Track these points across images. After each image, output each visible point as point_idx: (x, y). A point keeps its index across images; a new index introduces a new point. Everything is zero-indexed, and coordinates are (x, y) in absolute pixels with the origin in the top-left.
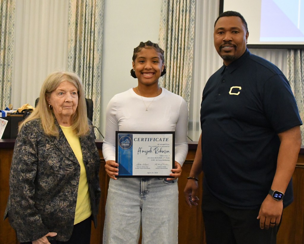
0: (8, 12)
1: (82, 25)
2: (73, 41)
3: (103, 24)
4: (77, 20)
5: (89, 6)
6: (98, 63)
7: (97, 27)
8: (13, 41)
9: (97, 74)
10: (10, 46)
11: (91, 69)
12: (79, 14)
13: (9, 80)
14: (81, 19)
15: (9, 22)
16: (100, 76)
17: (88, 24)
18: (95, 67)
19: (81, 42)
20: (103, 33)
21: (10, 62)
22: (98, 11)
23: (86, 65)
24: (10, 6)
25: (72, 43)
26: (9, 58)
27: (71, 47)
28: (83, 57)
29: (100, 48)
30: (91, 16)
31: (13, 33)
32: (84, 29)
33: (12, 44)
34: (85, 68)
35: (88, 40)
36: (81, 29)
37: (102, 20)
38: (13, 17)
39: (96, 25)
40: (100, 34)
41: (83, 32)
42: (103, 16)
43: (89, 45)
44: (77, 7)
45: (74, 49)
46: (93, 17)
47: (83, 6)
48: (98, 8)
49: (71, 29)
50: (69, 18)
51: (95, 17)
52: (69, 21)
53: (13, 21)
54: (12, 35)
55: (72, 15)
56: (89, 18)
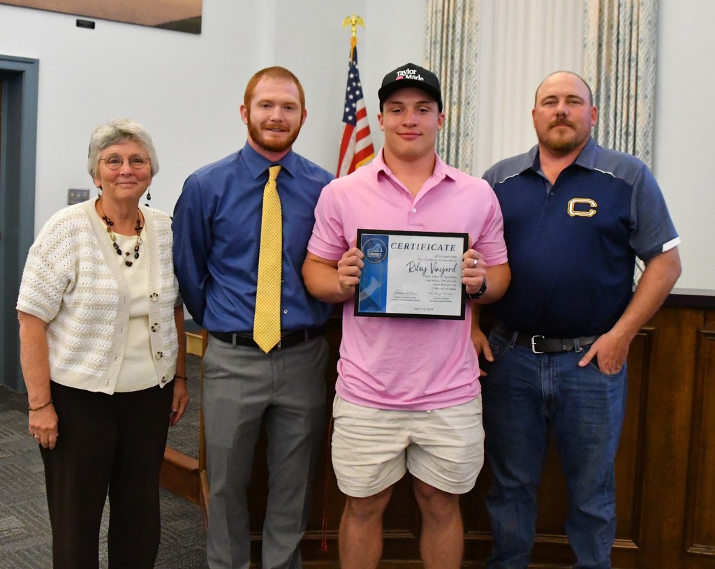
0: (466, 32)
1: (611, 47)
2: (592, 82)
3: (656, 42)
4: (600, 38)
5: (625, 7)
6: (645, 126)
7: (644, 48)
8: (475, 88)
9: (643, 149)
10: (469, 96)
11: (631, 138)
12: (605, 24)
13: (468, 163)
14: (610, 34)
15: (468, 51)
16: (651, 153)
17: (624, 43)
18: (639, 134)
19: (610, 82)
20: (656, 62)
21: (470, 128)
22: (644, 16)
23: (621, 130)
24: (469, 20)
26: (468, 121)
28: (613, 114)
29: (650, 93)
30: (629, 26)
31: (476, 71)
32: (614, 55)
33: (473, 94)
34: (618, 136)
35: (623, 76)
36: (609, 55)
37: (654, 34)
38: (475, 40)
39: (640, 45)
40: (651, 64)
41: (614, 60)
42: (655, 25)
43: (626, 88)
44: (601, 10)
46: (634, 27)
47: (613, 7)
48: (644, 9)
49: (589, 55)
50: (583, 34)
51: (638, 28)
52: (583, 41)
53: (475, 47)
54: (473, 75)
55: (591, 27)
56: (625, 30)
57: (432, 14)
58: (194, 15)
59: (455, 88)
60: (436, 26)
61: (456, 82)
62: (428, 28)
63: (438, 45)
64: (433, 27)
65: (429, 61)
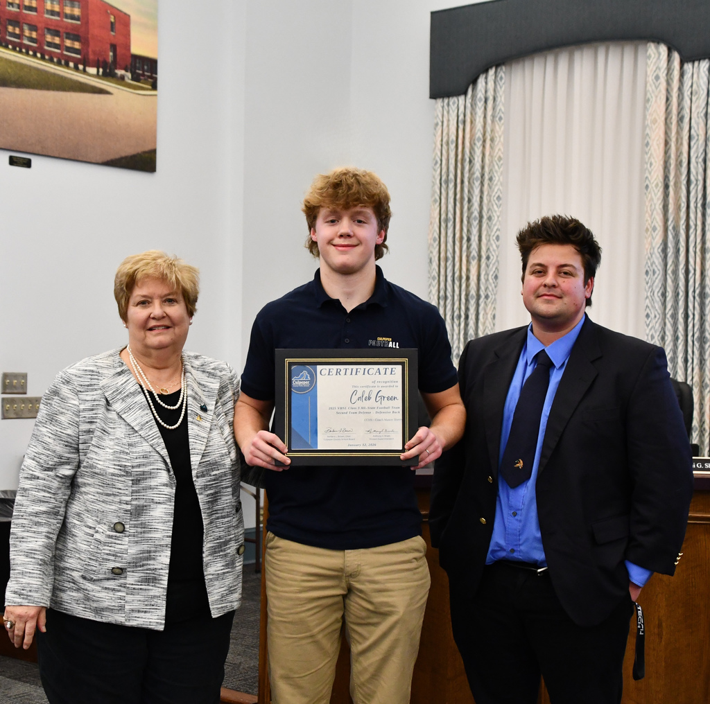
0: (487, 168)
1: (681, 188)
2: (657, 232)
4: (666, 178)
5: (698, 139)
8: (497, 238)
10: (489, 249)
12: (673, 162)
14: (677, 176)
15: (488, 192)
17: (697, 185)
19: (679, 232)
21: (491, 288)
24: (490, 153)
25: (654, 235)
26: (488, 279)
27: (654, 245)
30: (702, 163)
31: (498, 217)
32: (684, 200)
33: (495, 247)
34: (691, 298)
35: (696, 225)
36: (677, 199)
38: (497, 178)
41: (684, 206)
43: (699, 240)
44: (667, 143)
45: (660, 250)
47: (682, 139)
49: (652, 199)
50: (644, 172)
53: (497, 188)
54: (494, 223)
55: (654, 164)
56: (697, 169)
57: (442, 145)
58: (148, 148)
59: (474, 239)
60: (448, 160)
61: (475, 231)
62: (436, 163)
63: (451, 185)
64: (444, 162)
65: (438, 204)
